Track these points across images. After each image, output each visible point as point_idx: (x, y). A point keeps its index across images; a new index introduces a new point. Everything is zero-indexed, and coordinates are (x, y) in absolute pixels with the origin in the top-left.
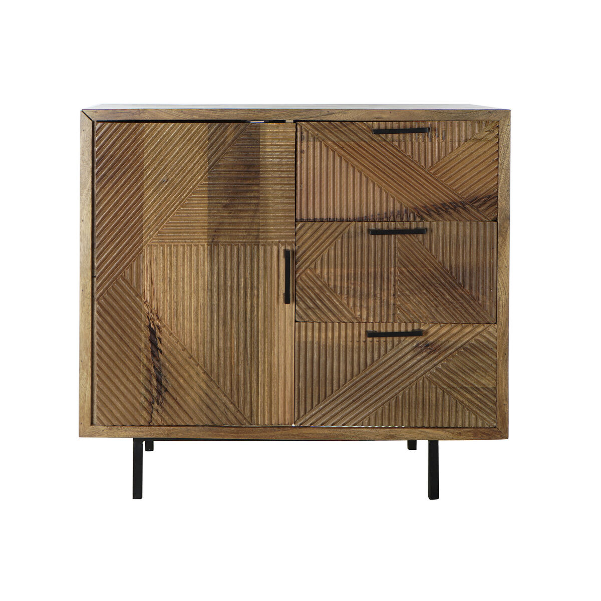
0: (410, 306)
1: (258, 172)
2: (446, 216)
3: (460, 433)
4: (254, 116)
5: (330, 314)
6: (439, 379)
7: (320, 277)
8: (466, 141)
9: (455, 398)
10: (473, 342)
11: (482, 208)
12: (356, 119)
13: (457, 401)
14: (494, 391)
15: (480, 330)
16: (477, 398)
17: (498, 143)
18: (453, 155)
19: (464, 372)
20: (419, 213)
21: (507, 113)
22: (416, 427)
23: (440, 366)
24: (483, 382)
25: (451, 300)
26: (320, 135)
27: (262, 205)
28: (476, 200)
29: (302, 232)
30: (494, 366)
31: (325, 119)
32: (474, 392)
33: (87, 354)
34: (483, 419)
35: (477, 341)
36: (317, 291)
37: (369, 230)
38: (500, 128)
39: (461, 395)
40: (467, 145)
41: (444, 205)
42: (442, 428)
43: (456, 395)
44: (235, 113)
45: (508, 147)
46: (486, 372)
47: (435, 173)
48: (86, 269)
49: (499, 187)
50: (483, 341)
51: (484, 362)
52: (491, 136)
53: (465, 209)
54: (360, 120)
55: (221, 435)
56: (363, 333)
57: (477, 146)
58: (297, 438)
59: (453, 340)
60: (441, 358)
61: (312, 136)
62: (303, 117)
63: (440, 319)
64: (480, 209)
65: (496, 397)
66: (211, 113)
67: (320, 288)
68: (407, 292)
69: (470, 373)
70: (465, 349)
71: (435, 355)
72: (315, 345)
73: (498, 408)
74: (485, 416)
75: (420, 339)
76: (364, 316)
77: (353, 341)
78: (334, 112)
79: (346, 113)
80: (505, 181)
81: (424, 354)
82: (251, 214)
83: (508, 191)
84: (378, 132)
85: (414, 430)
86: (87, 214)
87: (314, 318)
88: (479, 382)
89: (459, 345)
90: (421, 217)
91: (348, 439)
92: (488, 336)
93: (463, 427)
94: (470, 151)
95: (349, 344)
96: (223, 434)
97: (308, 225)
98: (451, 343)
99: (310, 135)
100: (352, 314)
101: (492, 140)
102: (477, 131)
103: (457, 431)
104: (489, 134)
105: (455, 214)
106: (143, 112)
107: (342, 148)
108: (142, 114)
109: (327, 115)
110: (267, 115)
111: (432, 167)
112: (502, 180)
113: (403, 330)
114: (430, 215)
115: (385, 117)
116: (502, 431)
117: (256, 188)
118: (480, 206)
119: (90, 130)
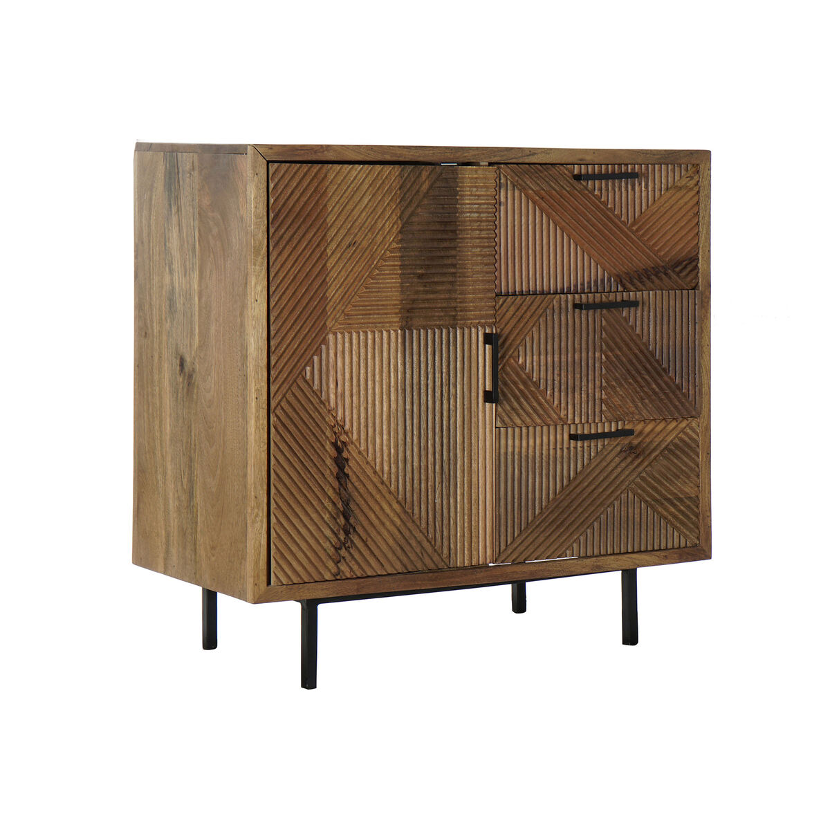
0: (617, 400)
1: (454, 232)
2: (649, 284)
3: (666, 556)
4: (452, 157)
5: (535, 415)
6: (643, 490)
7: (523, 367)
8: (667, 189)
9: (659, 513)
10: (677, 441)
11: (684, 273)
12: (557, 162)
13: (661, 516)
14: (695, 502)
15: (683, 424)
16: (680, 511)
17: (698, 192)
18: (654, 208)
19: (667, 479)
20: (627, 279)
21: (705, 156)
22: (620, 553)
23: (644, 474)
24: (686, 490)
25: (657, 390)
26: (520, 182)
27: (458, 275)
28: (678, 263)
29: (504, 309)
30: (697, 469)
31: (527, 161)
32: (678, 504)
33: (262, 487)
34: (686, 536)
35: (682, 440)
36: (522, 387)
37: (575, 306)
38: (701, 174)
39: (666, 509)
40: (668, 194)
41: (646, 271)
42: (646, 551)
43: (660, 509)
44: (431, 152)
45: (708, 197)
46: (688, 477)
47: (637, 231)
48: (262, 368)
49: (701, 246)
50: (686, 439)
51: (686, 465)
52: (693, 182)
53: (666, 274)
54: (559, 162)
55: (418, 584)
56: (566, 437)
57: (679, 195)
59: (658, 440)
60: (646, 463)
61: (511, 182)
62: (505, 158)
63: (645, 413)
64: (681, 275)
65: (697, 507)
66: (405, 152)
67: (524, 383)
68: (614, 383)
69: (673, 479)
70: (670, 451)
71: (639, 460)
72: (516, 457)
73: (701, 521)
74: (688, 533)
75: (626, 441)
76: (570, 416)
77: (555, 449)
78: (536, 152)
79: (548, 154)
80: (706, 239)
81: (629, 460)
82: (449, 287)
83: (709, 251)
84: (578, 177)
85: (620, 557)
86: (262, 291)
87: (518, 422)
88: (681, 491)
89: (664, 446)
90: (624, 286)
92: (691, 433)
93: (667, 549)
94: (672, 201)
95: (552, 452)
96: (419, 582)
97: (510, 299)
98: (655, 444)
99: (509, 182)
100: (557, 415)
101: (691, 189)
102: (677, 178)
103: (663, 554)
104: (690, 180)
105: (657, 281)
106: (326, 150)
107: (542, 198)
108: (326, 152)
109: (530, 155)
110: (465, 155)
111: (634, 223)
112: (703, 238)
114: (632, 283)
115: (588, 158)
116: (705, 548)
117: (453, 252)
118: (681, 271)
119: (264, 173)
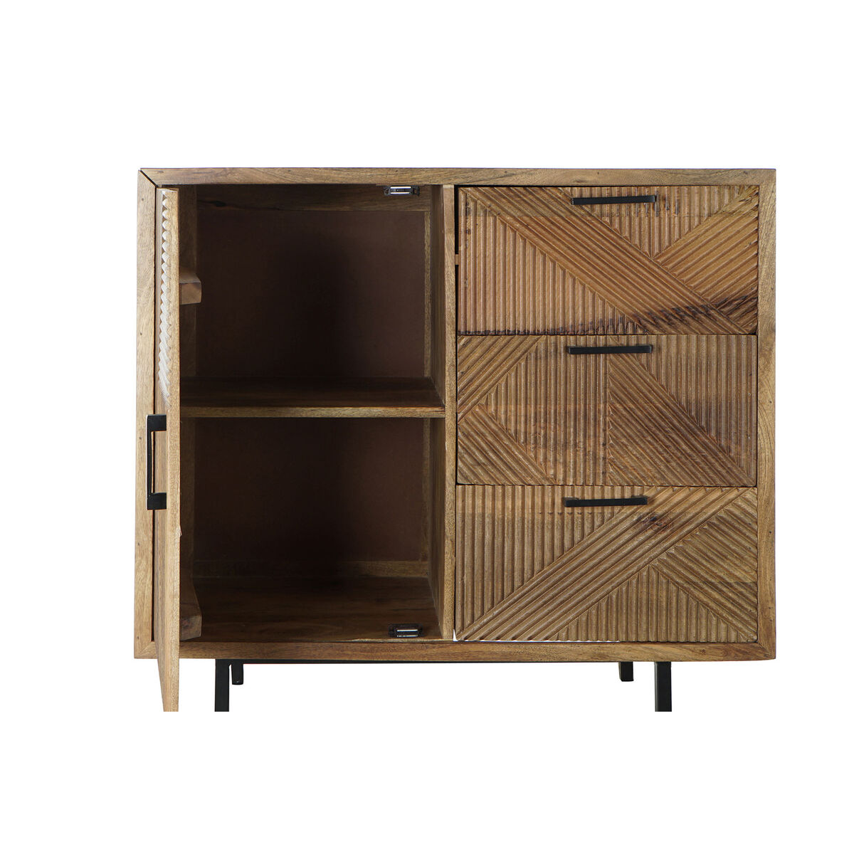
0: (627, 460)
2: (682, 327)
3: (704, 651)
4: (397, 178)
5: (508, 473)
6: (673, 569)
7: (495, 417)
8: (710, 215)
9: (695, 598)
10: (722, 514)
11: (735, 315)
12: (547, 184)
13: (699, 602)
14: (753, 588)
15: (732, 496)
16: (728, 598)
17: (757, 218)
18: (691, 237)
19: (709, 559)
20: (639, 323)
21: (770, 174)
22: (637, 642)
23: (672, 551)
24: (737, 574)
25: (689, 451)
26: (494, 206)
28: (726, 302)
29: (467, 351)
30: (754, 550)
31: (501, 183)
32: (725, 589)
33: (146, 533)
34: (737, 629)
35: (729, 513)
36: (490, 439)
37: (566, 348)
38: (761, 195)
39: (706, 593)
40: (711, 221)
41: (677, 310)
42: (677, 642)
43: (697, 593)
44: (369, 174)
45: (772, 224)
46: (741, 558)
47: (665, 263)
48: (146, 406)
49: (760, 283)
50: (737, 512)
51: (739, 544)
52: (748, 209)
53: (708, 315)
54: (553, 184)
55: (348, 655)
56: (558, 501)
57: (727, 222)
58: (460, 659)
59: (693, 512)
60: (675, 538)
61: (482, 208)
62: (469, 179)
63: (671, 478)
64: (731, 316)
65: (756, 596)
66: (333, 174)
67: (495, 435)
68: (624, 440)
69: (718, 560)
70: (711, 525)
71: (665, 534)
72: (487, 520)
73: (760, 613)
74: (740, 625)
75: (644, 510)
76: (561, 476)
77: (543, 513)
78: (515, 173)
79: (532, 175)
80: (768, 274)
81: (650, 532)
83: (773, 289)
84: (579, 201)
85: (635, 646)
86: (147, 324)
87: (486, 479)
88: (731, 575)
89: (701, 519)
90: (644, 328)
91: (537, 660)
92: (744, 505)
93: (707, 643)
94: (717, 230)
95: (538, 517)
96: (349, 653)
97: (476, 340)
98: (689, 516)
99: (479, 207)
100: (541, 473)
101: (748, 214)
102: (726, 200)
103: (699, 647)
104: (745, 204)
105: (694, 324)
106: (231, 173)
107: (527, 227)
108: (230, 175)
109: (505, 176)
110: (415, 176)
111: (660, 255)
112: (763, 273)
113: (617, 496)
114: (657, 326)
115: (590, 179)
116: (767, 647)
118: (731, 312)
119: (151, 199)
